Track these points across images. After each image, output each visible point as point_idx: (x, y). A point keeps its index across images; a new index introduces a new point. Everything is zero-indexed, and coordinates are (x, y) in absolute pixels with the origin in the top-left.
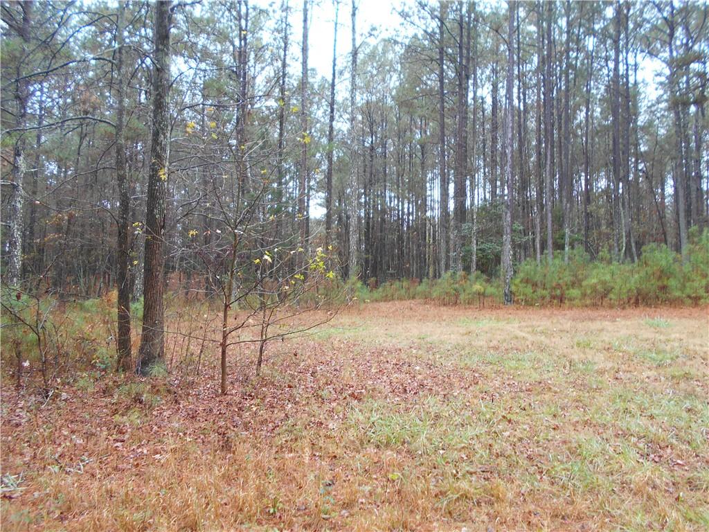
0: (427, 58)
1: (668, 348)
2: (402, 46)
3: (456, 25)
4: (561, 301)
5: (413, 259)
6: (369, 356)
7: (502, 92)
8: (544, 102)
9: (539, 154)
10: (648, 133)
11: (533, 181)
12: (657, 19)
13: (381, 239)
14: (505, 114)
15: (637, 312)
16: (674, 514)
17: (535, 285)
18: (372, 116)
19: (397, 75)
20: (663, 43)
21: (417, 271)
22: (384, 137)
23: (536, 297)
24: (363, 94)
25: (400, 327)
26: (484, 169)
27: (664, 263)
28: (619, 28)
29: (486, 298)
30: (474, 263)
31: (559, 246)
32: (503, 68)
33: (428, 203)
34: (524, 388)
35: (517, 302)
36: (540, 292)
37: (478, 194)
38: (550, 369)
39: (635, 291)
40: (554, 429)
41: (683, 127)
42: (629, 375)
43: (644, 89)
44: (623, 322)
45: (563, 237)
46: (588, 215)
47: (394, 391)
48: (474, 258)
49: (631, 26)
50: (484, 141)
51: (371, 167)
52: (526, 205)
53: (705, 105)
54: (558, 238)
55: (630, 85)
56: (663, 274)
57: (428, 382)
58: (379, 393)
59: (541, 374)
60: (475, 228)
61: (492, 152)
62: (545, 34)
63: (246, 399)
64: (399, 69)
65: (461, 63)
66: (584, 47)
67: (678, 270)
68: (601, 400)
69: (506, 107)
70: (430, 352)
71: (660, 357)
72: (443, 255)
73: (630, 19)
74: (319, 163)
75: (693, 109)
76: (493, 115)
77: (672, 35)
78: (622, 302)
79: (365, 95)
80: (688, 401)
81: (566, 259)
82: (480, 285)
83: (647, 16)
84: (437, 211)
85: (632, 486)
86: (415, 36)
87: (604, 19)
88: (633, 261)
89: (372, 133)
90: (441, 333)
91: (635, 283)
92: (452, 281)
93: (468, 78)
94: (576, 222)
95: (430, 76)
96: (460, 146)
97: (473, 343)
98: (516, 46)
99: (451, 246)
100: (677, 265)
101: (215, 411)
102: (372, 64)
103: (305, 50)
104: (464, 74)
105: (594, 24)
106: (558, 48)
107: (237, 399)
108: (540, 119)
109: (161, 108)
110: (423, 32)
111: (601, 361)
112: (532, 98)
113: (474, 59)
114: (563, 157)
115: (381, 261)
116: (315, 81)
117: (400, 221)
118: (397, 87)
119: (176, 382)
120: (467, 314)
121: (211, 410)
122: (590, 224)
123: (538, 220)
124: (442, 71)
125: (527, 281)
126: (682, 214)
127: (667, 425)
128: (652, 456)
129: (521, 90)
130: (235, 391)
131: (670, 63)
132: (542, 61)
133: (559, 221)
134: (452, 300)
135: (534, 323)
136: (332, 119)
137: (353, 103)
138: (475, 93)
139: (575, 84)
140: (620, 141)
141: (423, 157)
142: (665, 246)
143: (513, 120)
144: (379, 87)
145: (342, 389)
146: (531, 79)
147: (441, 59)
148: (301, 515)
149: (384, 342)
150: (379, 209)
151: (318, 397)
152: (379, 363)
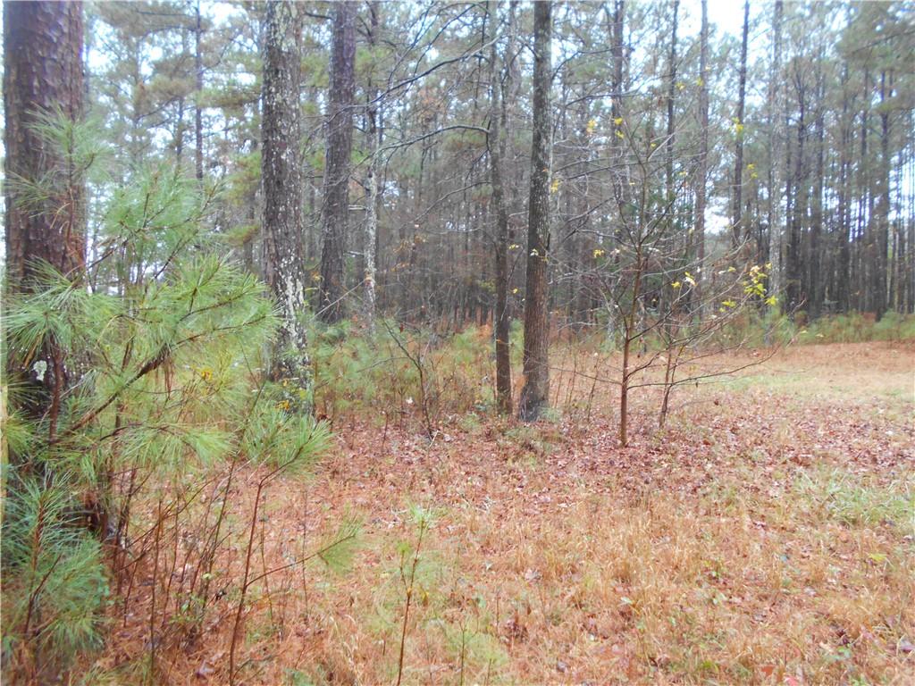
5: (865, 284)
6: (809, 413)
13: (813, 257)
18: (800, 78)
19: (844, 12)
21: (870, 300)
22: (822, 109)
24: (789, 50)
25: (852, 379)
33: (893, 200)
47: (856, 459)
51: (800, 155)
58: (835, 459)
63: (653, 453)
70: (909, 414)
74: (718, 157)
79: (791, 50)
89: (803, 106)
101: (617, 464)
107: (642, 452)
109: (541, 106)
115: (813, 288)
116: (715, 43)
117: (844, 229)
118: (844, 30)
119: (565, 430)
121: (612, 463)
130: (639, 445)
136: (742, 93)
141: (885, 131)
144: (814, 34)
145: (779, 451)
148: (752, 585)
149: (831, 397)
150: (809, 214)
151: (746, 458)
152: (828, 423)
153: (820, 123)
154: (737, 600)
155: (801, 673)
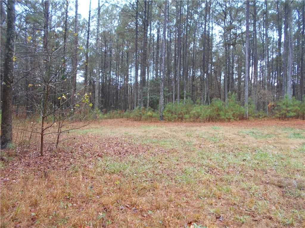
0: (131, 15)
1: (218, 136)
2: (120, 8)
3: (143, 2)
4: (182, 119)
5: (122, 101)
6: (104, 140)
7: (162, 33)
8: (178, 39)
9: (175, 60)
10: (216, 55)
11: (173, 71)
12: (221, 10)
13: (108, 92)
14: (162, 42)
15: (209, 124)
16: (215, 189)
17: (172, 113)
18: (105, 37)
19: (117, 21)
20: (222, 20)
21: (124, 106)
22: (111, 48)
23: (172, 118)
24: (102, 28)
25: (117, 129)
26: (153, 65)
27: (219, 105)
28: (207, 12)
29: (153, 118)
30: (148, 104)
31: (182, 98)
32: (162, 23)
33: (129, 77)
34: (167, 151)
35: (165, 120)
36: (174, 116)
37: (150, 75)
38: (177, 144)
39: (209, 116)
40: (177, 165)
41: (228, 54)
42: (204, 146)
43: (215, 37)
44: (204, 127)
45: (183, 94)
46: (193, 86)
47: (115, 154)
48: (148, 101)
49: (211, 12)
50: (154, 53)
51: (105, 61)
52: (169, 80)
53: (236, 46)
54: (182, 94)
55: (210, 35)
56: (219, 109)
57: (130, 150)
58: (110, 154)
59: (173, 146)
60: (149, 89)
61: (157, 58)
62: (179, 11)
63: (52, 157)
64: (118, 18)
65: (145, 19)
66: (194, 18)
67: (224, 108)
68: (194, 154)
69: (163, 39)
70: (130, 139)
71: (215, 139)
72: (135, 100)
73: (211, 9)
74: (81, 58)
75: (232, 47)
76: (157, 42)
77: (225, 18)
78: (204, 120)
79: (103, 28)
80: (223, 154)
81: (184, 103)
82: (151, 112)
83: (217, 8)
84: (133, 81)
85: (202, 182)
86: (126, 5)
87: (202, 8)
88: (208, 104)
89: (106, 46)
90: (134, 131)
91: (209, 113)
92: (139, 111)
93: (148, 25)
94: (189, 89)
95: (132, 22)
96: (144, 54)
97: (147, 135)
98: (167, 14)
99: (139, 96)
100: (223, 106)
101: (38, 163)
102: (107, 15)
103: (76, 6)
104: (146, 23)
105: (197, 9)
106: (184, 17)
107: (48, 157)
108: (176, 46)
109: (11, 28)
110: (129, 4)
111: (195, 141)
112: (173, 36)
113: (150, 18)
114: (184, 62)
115: (108, 102)
116: (81, 20)
117: (117, 84)
118: (117, 26)
119: (18, 151)
120: (145, 124)
121: (36, 162)
122: (194, 89)
123: (174, 87)
124: (137, 21)
125: (169, 111)
126: (226, 87)
127: (215, 162)
128: (210, 172)
129: (169, 33)
130: (47, 155)
131: (224, 28)
132: (178, 22)
133: (182, 88)
134: (139, 119)
135: (171, 128)
136: (88, 38)
137: (98, 32)
138: (150, 32)
139: (190, 33)
140: (206, 57)
141: (128, 58)
142: (220, 99)
143: (165, 45)
144: (109, 25)
145: (94, 153)
146: (173, 29)
147: (137, 16)
148: (80, 199)
149: (111, 135)
150: (108, 79)
151: (84, 156)
152: (109, 143)
153: (111, 52)
154: (75, 205)
155: (92, 225)
